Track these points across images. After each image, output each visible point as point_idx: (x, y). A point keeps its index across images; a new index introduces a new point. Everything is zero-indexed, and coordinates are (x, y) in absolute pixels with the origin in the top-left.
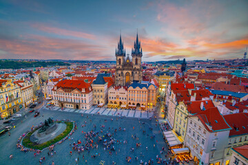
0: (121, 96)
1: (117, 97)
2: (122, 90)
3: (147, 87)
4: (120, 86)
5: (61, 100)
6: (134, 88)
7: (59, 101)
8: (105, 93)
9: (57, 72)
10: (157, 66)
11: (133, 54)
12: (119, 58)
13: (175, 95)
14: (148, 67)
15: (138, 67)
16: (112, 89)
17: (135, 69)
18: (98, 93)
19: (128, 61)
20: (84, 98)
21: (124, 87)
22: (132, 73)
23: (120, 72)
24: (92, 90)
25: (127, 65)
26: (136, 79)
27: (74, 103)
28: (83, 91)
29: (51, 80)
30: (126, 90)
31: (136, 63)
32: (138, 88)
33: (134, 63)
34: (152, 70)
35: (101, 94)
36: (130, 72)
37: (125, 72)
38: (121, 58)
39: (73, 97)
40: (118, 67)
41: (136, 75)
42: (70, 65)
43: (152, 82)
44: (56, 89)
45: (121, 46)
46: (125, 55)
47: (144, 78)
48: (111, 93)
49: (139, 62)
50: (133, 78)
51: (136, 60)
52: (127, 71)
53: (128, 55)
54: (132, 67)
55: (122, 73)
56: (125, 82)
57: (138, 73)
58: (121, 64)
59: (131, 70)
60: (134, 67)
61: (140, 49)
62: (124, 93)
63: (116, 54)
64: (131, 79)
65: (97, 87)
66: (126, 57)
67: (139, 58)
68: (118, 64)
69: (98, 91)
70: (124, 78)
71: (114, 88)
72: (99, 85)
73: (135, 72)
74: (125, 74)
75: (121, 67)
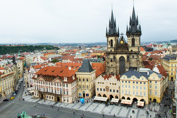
0: (112, 87)
1: (107, 89)
2: (113, 79)
3: (147, 77)
4: (113, 74)
5: (42, 90)
6: (129, 77)
8: (92, 83)
9: (42, 58)
10: (170, 47)
11: (129, 33)
12: (110, 39)
14: (157, 48)
15: (135, 50)
16: (101, 79)
17: (132, 53)
18: (83, 83)
19: (122, 42)
20: (66, 88)
21: (117, 76)
22: (128, 57)
23: (111, 56)
24: (76, 79)
25: (122, 47)
26: (134, 65)
27: (55, 95)
28: (66, 80)
30: (118, 79)
31: (133, 44)
32: (134, 78)
33: (130, 44)
34: (160, 52)
35: (87, 84)
36: (125, 56)
37: (118, 56)
38: (113, 38)
39: (54, 86)
40: (109, 50)
41: (133, 60)
42: (58, 49)
43: (156, 69)
44: (36, 77)
47: (146, 64)
48: (99, 83)
49: (136, 43)
50: (130, 64)
51: (133, 40)
52: (120, 55)
53: (122, 34)
54: (128, 49)
55: (114, 57)
56: (118, 69)
57: (135, 57)
58: (114, 46)
59: (126, 54)
60: (130, 50)
61: (138, 26)
62: (115, 84)
63: (107, 34)
64: (127, 65)
65: (82, 75)
66: (120, 37)
67: (137, 38)
68: (109, 46)
69: (84, 80)
70: (118, 65)
71: (103, 76)
72: (84, 73)
73: (131, 57)
74: (118, 59)
75: (113, 51)
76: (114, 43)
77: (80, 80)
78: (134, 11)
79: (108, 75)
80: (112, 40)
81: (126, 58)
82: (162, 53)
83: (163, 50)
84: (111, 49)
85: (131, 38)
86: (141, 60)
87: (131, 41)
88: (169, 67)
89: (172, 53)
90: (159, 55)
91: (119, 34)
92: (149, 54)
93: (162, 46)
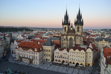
1: (61, 57)
3: (85, 50)
6: (74, 50)
7: (20, 57)
8: (52, 53)
11: (76, 23)
12: (64, 26)
15: (79, 34)
17: (77, 35)
18: (47, 53)
19: (71, 29)
20: (36, 55)
22: (75, 38)
23: (65, 37)
24: (43, 50)
25: (71, 32)
26: (78, 43)
27: (29, 59)
28: (36, 50)
29: (16, 41)
30: (68, 51)
31: (78, 31)
32: (77, 51)
33: (76, 30)
35: (49, 53)
36: (73, 37)
38: (66, 26)
40: (64, 33)
41: (78, 40)
43: (91, 46)
45: (66, 17)
47: (85, 43)
48: (56, 53)
49: (80, 30)
50: (75, 42)
51: (78, 28)
52: (70, 37)
53: (72, 24)
54: (75, 33)
55: (67, 38)
56: (68, 45)
57: (79, 38)
58: (66, 31)
59: (74, 36)
61: (81, 20)
62: (66, 54)
63: (63, 23)
64: (74, 43)
65: (46, 48)
66: (70, 26)
67: (80, 27)
68: (64, 31)
69: (47, 51)
70: (68, 42)
71: (59, 49)
72: (47, 46)
73: (77, 38)
74: (69, 39)
75: (66, 34)
76: (67, 29)
77: (45, 51)
78: (79, 11)
79: (62, 48)
80: (65, 27)
81: (73, 38)
82: (95, 37)
83: (96, 35)
84: (65, 33)
85: (77, 27)
86: (82, 40)
87: (77, 28)
88: (98, 45)
89: (101, 37)
90: (93, 37)
91: (70, 23)
92: (87, 37)
93: (95, 33)
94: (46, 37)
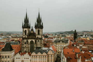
2: (27, 55)
3: (47, 53)
4: (26, 52)
6: (36, 53)
8: (12, 59)
10: (56, 36)
11: (36, 27)
12: (25, 29)
13: (66, 59)
14: (50, 36)
15: (40, 37)
16: (18, 55)
18: (5, 59)
19: (32, 32)
21: (29, 53)
22: (36, 41)
23: (25, 41)
25: (32, 35)
26: (39, 46)
30: (30, 55)
31: (39, 34)
32: (39, 54)
33: (37, 33)
35: (9, 59)
36: (34, 40)
37: (29, 41)
38: (27, 29)
40: (24, 37)
41: (38, 43)
43: (51, 48)
45: (26, 21)
46: (30, 28)
47: (45, 45)
48: (17, 58)
49: (40, 33)
50: (37, 45)
51: (39, 31)
52: (31, 40)
53: (32, 27)
55: (27, 41)
56: (29, 49)
57: (40, 41)
58: (27, 34)
59: (34, 39)
60: (37, 37)
61: (41, 23)
62: (28, 58)
63: (23, 26)
64: (35, 46)
65: (5, 54)
66: (31, 29)
67: (41, 30)
68: (24, 34)
69: (6, 57)
70: (29, 46)
71: (20, 54)
72: (6, 52)
73: (37, 41)
74: (29, 42)
75: (26, 37)
76: (27, 32)
77: (3, 57)
78: (39, 14)
79: (23, 53)
80: (26, 31)
81: (34, 42)
82: (53, 39)
83: (54, 37)
84: (25, 36)
85: (37, 30)
86: (43, 43)
87: (37, 31)
88: (57, 46)
89: (58, 39)
90: (51, 40)
91: (30, 27)
92: (46, 39)
93: (52, 35)
94: (3, 41)
